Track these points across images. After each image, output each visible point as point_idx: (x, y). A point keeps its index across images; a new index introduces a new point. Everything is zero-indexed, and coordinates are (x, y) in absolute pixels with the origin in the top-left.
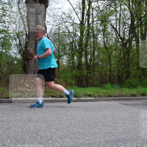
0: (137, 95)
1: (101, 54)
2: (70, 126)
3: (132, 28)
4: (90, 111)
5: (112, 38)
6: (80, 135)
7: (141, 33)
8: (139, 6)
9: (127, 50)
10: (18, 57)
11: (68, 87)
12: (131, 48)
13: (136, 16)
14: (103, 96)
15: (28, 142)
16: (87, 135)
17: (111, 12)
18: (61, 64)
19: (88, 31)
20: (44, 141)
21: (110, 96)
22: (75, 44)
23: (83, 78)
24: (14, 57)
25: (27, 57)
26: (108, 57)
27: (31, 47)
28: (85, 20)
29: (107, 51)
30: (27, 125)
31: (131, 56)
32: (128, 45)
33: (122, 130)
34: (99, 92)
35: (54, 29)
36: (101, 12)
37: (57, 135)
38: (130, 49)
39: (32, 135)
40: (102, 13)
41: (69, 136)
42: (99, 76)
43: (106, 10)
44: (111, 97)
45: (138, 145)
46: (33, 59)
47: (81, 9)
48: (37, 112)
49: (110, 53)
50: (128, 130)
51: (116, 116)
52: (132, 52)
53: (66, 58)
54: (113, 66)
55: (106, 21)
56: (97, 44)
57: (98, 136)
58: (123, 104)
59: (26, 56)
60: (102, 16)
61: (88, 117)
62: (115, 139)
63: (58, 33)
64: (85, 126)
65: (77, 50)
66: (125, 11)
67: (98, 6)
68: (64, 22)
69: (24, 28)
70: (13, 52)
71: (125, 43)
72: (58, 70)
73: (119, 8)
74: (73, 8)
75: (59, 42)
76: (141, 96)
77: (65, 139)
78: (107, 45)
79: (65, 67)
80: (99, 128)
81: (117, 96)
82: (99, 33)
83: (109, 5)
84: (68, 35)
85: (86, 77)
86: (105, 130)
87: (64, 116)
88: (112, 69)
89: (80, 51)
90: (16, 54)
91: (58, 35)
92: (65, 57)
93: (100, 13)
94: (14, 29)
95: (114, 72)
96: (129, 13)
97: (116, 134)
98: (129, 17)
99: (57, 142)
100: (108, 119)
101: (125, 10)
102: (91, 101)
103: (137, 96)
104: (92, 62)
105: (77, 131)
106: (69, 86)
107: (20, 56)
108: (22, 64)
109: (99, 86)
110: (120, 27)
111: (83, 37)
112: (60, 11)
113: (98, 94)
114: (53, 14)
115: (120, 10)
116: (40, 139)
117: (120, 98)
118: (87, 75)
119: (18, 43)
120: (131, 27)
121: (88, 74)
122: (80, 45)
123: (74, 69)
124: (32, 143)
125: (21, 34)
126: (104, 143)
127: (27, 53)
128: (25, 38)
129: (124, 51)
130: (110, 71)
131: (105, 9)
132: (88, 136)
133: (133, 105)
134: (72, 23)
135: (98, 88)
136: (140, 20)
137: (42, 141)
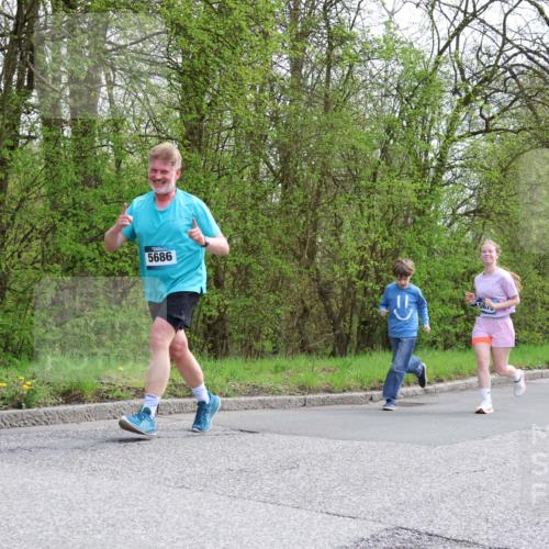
0: (36, 396)
3: (24, 40)
12: (12, 148)
31: (15, 193)
52: (19, 171)
76: (59, 404)
103: (38, 405)
120: (15, 32)
133: (12, 451)
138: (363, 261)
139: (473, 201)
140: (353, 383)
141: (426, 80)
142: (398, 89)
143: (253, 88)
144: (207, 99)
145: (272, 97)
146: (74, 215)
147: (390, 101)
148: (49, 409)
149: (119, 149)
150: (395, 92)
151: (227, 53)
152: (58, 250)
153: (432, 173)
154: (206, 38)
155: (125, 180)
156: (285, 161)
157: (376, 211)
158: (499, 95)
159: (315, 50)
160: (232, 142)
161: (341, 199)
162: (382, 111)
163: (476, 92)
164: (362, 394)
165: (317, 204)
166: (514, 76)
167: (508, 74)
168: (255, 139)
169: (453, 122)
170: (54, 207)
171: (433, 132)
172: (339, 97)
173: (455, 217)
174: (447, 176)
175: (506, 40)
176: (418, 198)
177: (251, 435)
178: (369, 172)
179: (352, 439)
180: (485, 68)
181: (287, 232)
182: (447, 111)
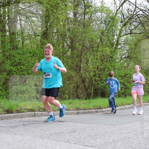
76: (5, 114)
138: (95, 71)
139: (127, 54)
140: (92, 107)
141: (113, 19)
142: (105, 21)
143: (62, 21)
144: (49, 24)
145: (68, 24)
146: (10, 58)
147: (103, 25)
148: (2, 115)
149: (23, 39)
150: (104, 22)
151: (55, 11)
152: (5, 68)
153: (115, 46)
154: (49, 6)
155: (25, 48)
156: (72, 42)
157: (99, 57)
158: (134, 23)
159: (80, 10)
160: (56, 37)
161: (88, 53)
162: (100, 28)
163: (127, 22)
164: (95, 110)
165: (81, 55)
166: (139, 18)
167: (137, 17)
168: (63, 36)
169: (121, 31)
170: (4, 56)
171: (115, 34)
172: (88, 23)
173: (121, 59)
174: (119, 47)
175: (136, 7)
176: (111, 53)
177: (62, 123)
178: (96, 45)
179: (91, 124)
180: (130, 15)
181: (72, 63)
182: (119, 28)
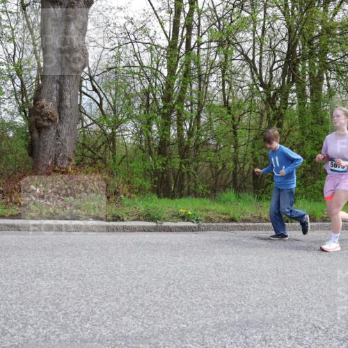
1: (215, 120)
2: (135, 289)
3: (291, 61)
4: (185, 254)
5: (242, 84)
6: (158, 310)
7: (310, 74)
8: (309, 10)
9: (277, 113)
10: (16, 122)
11: (135, 196)
12: (285, 108)
13: (299, 34)
14: (217, 219)
15: (35, 326)
16: (174, 311)
17: (243, 22)
18: (121, 142)
19: (187, 65)
20: (73, 323)
21: (232, 220)
22: (154, 95)
23: (172, 177)
24: (7, 121)
25: (38, 122)
26: (232, 129)
27: (50, 99)
28: (180, 38)
29: (229, 113)
30: (34, 285)
31: (286, 128)
32: (278, 102)
33: (258, 299)
34: (208, 210)
35: (107, 57)
36: (219, 21)
37: (104, 309)
38: (282, 110)
39: (44, 307)
40: (221, 23)
41: (133, 311)
42: (209, 171)
43: (231, 16)
44: (236, 221)
45: (292, 334)
46: (52, 128)
47: (171, 13)
48: (58, 253)
49: (237, 120)
50: (272, 299)
51: (245, 265)
52: (288, 118)
53: (132, 128)
54: (242, 149)
55: (229, 42)
56: (205, 98)
57: (201, 312)
58: (262, 239)
59: (37, 120)
60: (221, 31)
61: (179, 268)
62: (239, 321)
63: (116, 68)
64: (170, 289)
65: (158, 108)
66: (274, 21)
67: (212, 8)
68: (131, 42)
69: (35, 52)
70: (5, 110)
71: (272, 96)
72: (113, 155)
73: (262, 13)
74: (153, 9)
75: (116, 89)
77: (124, 318)
78: (230, 100)
79: (129, 149)
80: (203, 293)
81: (249, 221)
82: (212, 71)
83: (239, 4)
84: (140, 72)
85: (179, 172)
86: (216, 299)
87: (122, 265)
88: (240, 156)
89: (166, 111)
90: (12, 114)
91: (116, 73)
92: (130, 125)
93: (217, 24)
94: (9, 54)
95: (245, 164)
96: (284, 26)
97: (244, 309)
98: (284, 35)
99: (103, 327)
100: (225, 274)
101: (275, 17)
102: (186, 231)
104: (192, 139)
105: (152, 302)
106: (136, 193)
107: (22, 118)
108: (27, 139)
109: (208, 196)
110: (261, 58)
111: (175, 80)
112: (121, 14)
113: (205, 214)
114: (105, 21)
115: (263, 18)
116: (63, 318)
117: (256, 224)
118: (180, 170)
119: (18, 89)
120: (287, 58)
121: (183, 166)
122: (167, 98)
123: (150, 153)
124: (43, 329)
125: (25, 67)
126: (214, 328)
127: (38, 114)
128: (35, 76)
129: (268, 115)
130: (236, 161)
131: (228, 15)
132: (177, 313)
134: (149, 46)
135: (204, 200)
136: (310, 43)
137: (68, 322)
146: (312, 138)
152: (305, 153)
170: (303, 134)
